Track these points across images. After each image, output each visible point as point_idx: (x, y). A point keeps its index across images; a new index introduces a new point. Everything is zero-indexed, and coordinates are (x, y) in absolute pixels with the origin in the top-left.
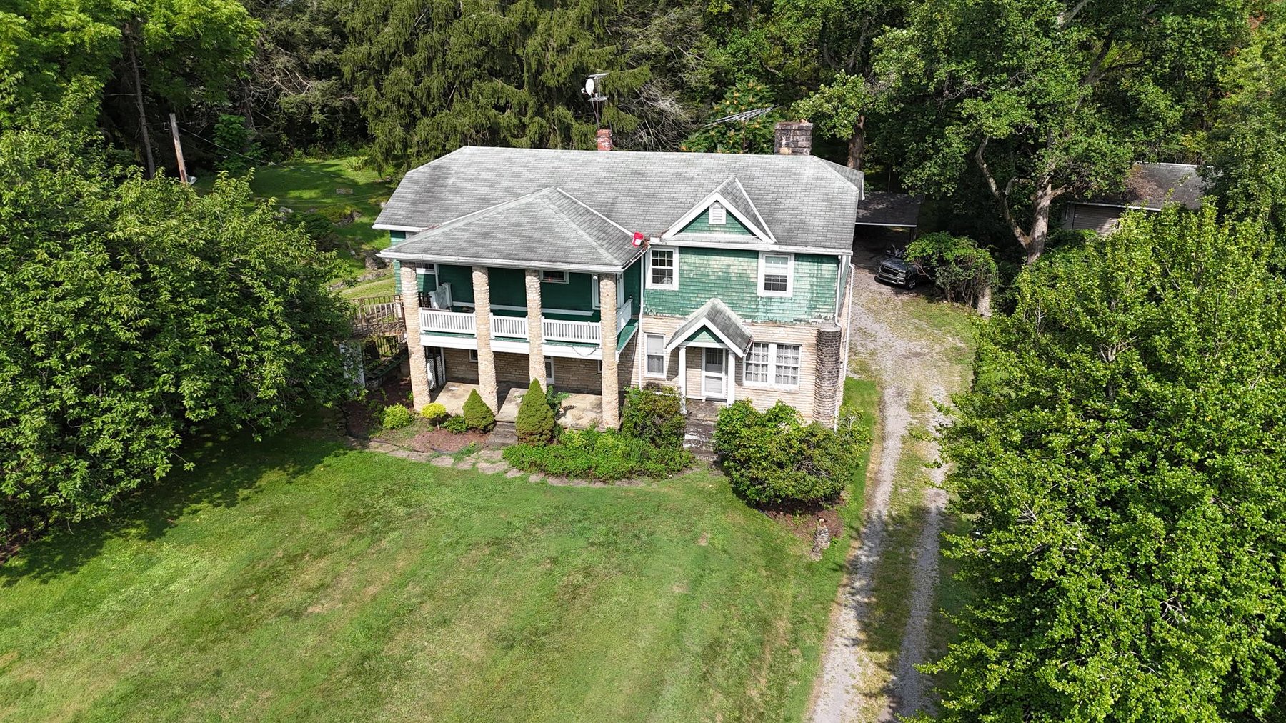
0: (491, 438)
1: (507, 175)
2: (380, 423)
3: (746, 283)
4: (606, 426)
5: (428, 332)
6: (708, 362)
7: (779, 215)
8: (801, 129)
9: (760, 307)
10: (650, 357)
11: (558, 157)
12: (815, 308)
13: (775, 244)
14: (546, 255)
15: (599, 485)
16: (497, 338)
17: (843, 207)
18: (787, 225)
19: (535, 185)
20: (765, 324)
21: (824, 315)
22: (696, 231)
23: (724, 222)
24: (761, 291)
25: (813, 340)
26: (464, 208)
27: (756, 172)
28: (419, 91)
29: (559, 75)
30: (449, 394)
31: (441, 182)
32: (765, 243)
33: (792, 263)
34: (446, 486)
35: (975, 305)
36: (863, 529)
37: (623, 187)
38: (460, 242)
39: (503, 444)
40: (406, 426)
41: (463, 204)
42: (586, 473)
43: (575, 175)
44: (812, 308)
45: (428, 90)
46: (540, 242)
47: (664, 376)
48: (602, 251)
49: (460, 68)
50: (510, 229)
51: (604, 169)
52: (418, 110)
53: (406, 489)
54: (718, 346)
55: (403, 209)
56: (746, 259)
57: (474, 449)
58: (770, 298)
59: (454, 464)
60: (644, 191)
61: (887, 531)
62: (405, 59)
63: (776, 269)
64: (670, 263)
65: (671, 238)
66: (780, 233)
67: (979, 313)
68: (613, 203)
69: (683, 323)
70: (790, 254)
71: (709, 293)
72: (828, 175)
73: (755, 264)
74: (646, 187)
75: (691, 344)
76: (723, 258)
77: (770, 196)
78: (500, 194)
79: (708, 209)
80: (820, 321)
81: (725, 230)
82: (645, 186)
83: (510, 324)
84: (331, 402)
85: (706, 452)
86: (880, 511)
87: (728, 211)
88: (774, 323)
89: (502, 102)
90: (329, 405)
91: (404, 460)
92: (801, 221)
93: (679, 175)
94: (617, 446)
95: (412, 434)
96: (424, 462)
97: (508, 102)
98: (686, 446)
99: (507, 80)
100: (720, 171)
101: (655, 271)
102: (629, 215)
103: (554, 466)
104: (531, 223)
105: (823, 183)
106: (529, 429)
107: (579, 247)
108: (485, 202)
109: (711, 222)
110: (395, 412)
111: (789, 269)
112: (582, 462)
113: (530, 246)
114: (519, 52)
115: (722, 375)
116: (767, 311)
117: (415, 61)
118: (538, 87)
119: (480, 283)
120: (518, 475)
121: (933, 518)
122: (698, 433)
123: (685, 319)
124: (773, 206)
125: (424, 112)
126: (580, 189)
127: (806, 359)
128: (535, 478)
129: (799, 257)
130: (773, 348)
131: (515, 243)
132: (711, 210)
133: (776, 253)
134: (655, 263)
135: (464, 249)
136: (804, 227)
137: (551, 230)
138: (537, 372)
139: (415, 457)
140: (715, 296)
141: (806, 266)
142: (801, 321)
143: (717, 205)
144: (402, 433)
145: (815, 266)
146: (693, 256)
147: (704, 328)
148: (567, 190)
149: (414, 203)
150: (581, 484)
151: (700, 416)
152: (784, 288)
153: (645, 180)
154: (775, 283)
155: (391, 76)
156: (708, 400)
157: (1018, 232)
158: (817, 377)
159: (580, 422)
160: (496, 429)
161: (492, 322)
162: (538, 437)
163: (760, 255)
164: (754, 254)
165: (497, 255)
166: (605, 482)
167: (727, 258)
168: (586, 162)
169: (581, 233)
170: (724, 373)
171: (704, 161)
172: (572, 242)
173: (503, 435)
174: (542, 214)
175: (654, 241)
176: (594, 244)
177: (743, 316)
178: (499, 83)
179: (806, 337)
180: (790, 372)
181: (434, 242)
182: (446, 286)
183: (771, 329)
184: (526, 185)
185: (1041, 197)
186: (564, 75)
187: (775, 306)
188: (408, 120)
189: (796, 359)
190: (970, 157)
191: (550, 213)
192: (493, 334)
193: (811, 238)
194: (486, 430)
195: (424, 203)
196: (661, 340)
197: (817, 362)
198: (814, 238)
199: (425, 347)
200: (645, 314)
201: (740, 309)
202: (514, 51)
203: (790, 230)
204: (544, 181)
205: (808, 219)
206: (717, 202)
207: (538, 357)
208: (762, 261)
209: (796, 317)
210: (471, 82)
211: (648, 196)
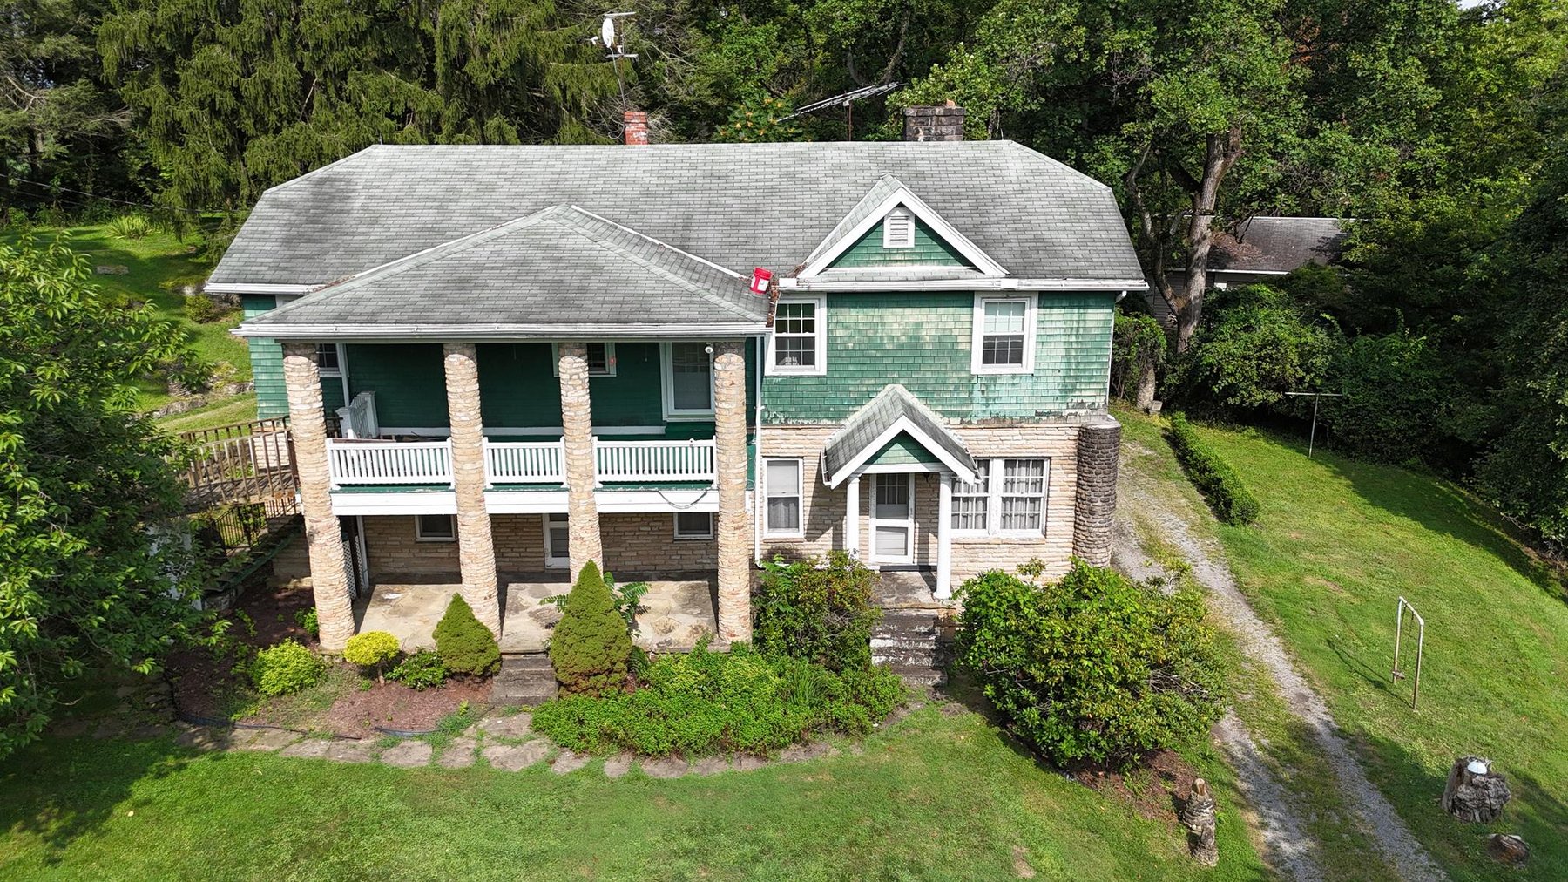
0: (496, 689)
1: (466, 188)
2: (252, 684)
3: (952, 353)
4: (729, 640)
5: (345, 487)
6: (880, 500)
7: (995, 231)
8: (949, 114)
9: (977, 394)
10: (773, 501)
11: (558, 157)
12: (1074, 390)
13: (1009, 276)
14: (605, 312)
15: (750, 765)
16: (500, 486)
17: (1098, 214)
18: (1016, 247)
19: (526, 202)
20: (985, 424)
21: (1088, 401)
22: (858, 263)
23: (911, 243)
24: (977, 366)
25: (1071, 447)
26: (394, 246)
27: (925, 167)
28: (250, 87)
29: (496, 63)
30: (385, 608)
31: (337, 205)
32: (992, 276)
33: (1033, 313)
34: (436, 813)
35: (1133, 400)
36: (1242, 785)
37: (696, 199)
38: (413, 298)
39: (526, 701)
40: (312, 685)
41: (388, 239)
42: (720, 745)
43: (600, 184)
44: (1067, 390)
45: (268, 85)
46: (581, 290)
47: (800, 534)
48: (714, 298)
49: (326, 46)
50: (512, 271)
51: (651, 172)
52: (250, 122)
53: (346, 836)
54: (921, 468)
55: (267, 254)
56: (951, 310)
57: (471, 718)
58: (993, 378)
59: (434, 758)
60: (737, 205)
61: (1281, 781)
62: (222, 32)
63: (1004, 325)
64: (810, 326)
65: (814, 276)
66: (1009, 259)
68: (687, 226)
69: (840, 432)
70: (1028, 293)
71: (883, 377)
72: (1050, 168)
73: (966, 318)
74: (739, 197)
75: (873, 469)
76: (908, 311)
77: (965, 204)
78: (463, 220)
79: (881, 222)
80: (1082, 412)
81: (910, 256)
82: (735, 197)
83: (523, 456)
84: (150, 661)
85: (915, 670)
86: (1238, 742)
87: (919, 223)
88: (1000, 422)
89: (399, 110)
90: (145, 668)
91: (321, 764)
92: (1036, 239)
93: (791, 177)
94: (763, 678)
95: (326, 702)
96: (367, 761)
97: (408, 110)
98: (876, 660)
99: (406, 74)
100: (862, 169)
101: (781, 343)
102: (722, 243)
103: (646, 734)
104: (552, 259)
105: (1046, 179)
106: (585, 664)
107: (663, 295)
108: (433, 234)
109: (887, 244)
110: (282, 658)
111: (1030, 323)
112: (696, 725)
113: (562, 297)
114: (426, 26)
115: (910, 523)
116: (988, 401)
117: (241, 36)
119: (461, 376)
120: (579, 765)
121: (1335, 746)
122: (893, 634)
123: (840, 426)
124: (977, 218)
125: (260, 124)
126: (615, 206)
127: (1060, 482)
128: (615, 766)
129: (1048, 298)
130: (997, 467)
131: (529, 294)
132: (887, 223)
133: (1009, 292)
134: (781, 327)
135: (424, 309)
136: (1052, 251)
137: (598, 270)
138: (585, 548)
139: (343, 754)
140: (894, 381)
141: (1060, 317)
142: (1048, 414)
143: (898, 213)
144: (304, 702)
145: (1074, 314)
146: (853, 311)
147: (902, 437)
148: (591, 209)
149: (288, 242)
150: (716, 768)
151: (889, 601)
152: (1017, 358)
153: (733, 188)
154: (1003, 350)
155: (197, 62)
156: (884, 569)
157: (1168, 292)
158: (1078, 511)
159: (670, 636)
160: (507, 670)
161: (488, 456)
162: (603, 678)
163: (977, 300)
164: (965, 298)
166: (761, 757)
167: (916, 310)
168: (615, 162)
169: (658, 270)
170: (911, 519)
171: (828, 153)
172: (646, 287)
173: (521, 681)
174: (569, 243)
175: (786, 283)
176: (691, 287)
177: (945, 414)
178: (392, 77)
179: (1057, 442)
180: (1026, 509)
181: (357, 301)
182: (367, 398)
183: (997, 432)
184: (509, 203)
186: (504, 65)
187: (1002, 390)
188: (229, 140)
189: (1038, 484)
191: (581, 242)
192: (490, 479)
193: (1057, 265)
194: (486, 675)
195: (309, 241)
196: (792, 469)
197: (1079, 485)
198: (1072, 264)
199: (340, 517)
200: (764, 422)
201: (941, 401)
202: (417, 23)
203: (1023, 254)
204: (542, 196)
205: (1046, 235)
206: (901, 205)
207: (588, 517)
208: (979, 311)
209: (1041, 408)
210: (345, 72)
211: (748, 212)
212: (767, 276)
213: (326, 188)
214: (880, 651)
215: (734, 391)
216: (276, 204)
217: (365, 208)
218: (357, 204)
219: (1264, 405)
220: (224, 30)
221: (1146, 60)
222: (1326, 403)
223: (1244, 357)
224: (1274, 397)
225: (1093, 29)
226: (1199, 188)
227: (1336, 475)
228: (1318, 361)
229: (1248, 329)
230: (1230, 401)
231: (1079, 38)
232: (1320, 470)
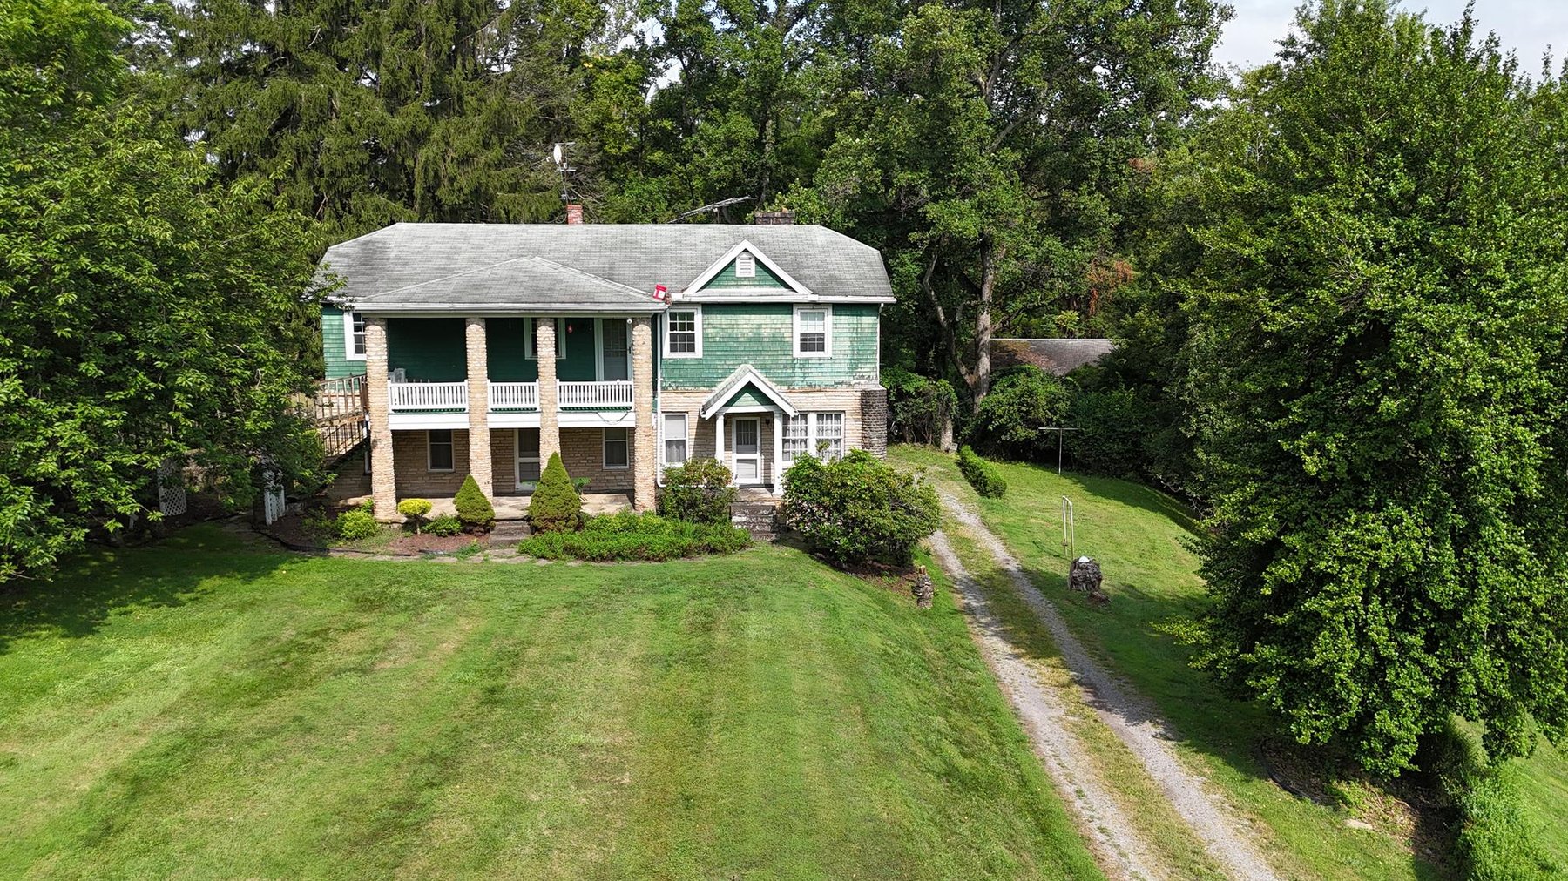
0: (492, 537)
3: (780, 344)
4: (642, 511)
5: (398, 412)
6: (738, 443)
7: (806, 272)
8: (783, 216)
9: (797, 370)
10: (669, 443)
11: (523, 231)
12: (857, 367)
13: (812, 294)
14: (567, 298)
15: (655, 565)
16: (495, 411)
18: (818, 280)
20: (803, 390)
21: (866, 375)
22: (721, 286)
23: (753, 274)
24: (797, 352)
25: (857, 404)
26: (420, 277)
29: (461, 189)
31: (379, 255)
32: (803, 294)
33: (829, 318)
35: (937, 444)
37: (617, 254)
38: (447, 292)
39: (512, 541)
40: (372, 534)
42: (636, 555)
44: (853, 368)
46: (551, 289)
47: (686, 464)
50: (505, 281)
51: (586, 239)
53: (417, 579)
54: (762, 409)
56: (779, 315)
57: (479, 548)
58: (807, 359)
59: (459, 562)
60: (643, 257)
63: (813, 326)
64: (691, 327)
65: (693, 293)
66: (814, 287)
67: (942, 448)
68: (611, 268)
69: (710, 396)
70: (825, 305)
71: (739, 360)
73: (789, 321)
74: (645, 253)
75: (731, 410)
76: (753, 317)
77: (788, 258)
79: (734, 261)
80: (863, 381)
81: (753, 282)
82: (642, 253)
83: (513, 392)
85: (760, 532)
87: (758, 262)
88: (812, 388)
91: (389, 563)
92: (831, 276)
93: (678, 243)
94: (664, 526)
95: (384, 542)
99: (393, 196)
100: (724, 239)
101: (673, 338)
102: (634, 277)
104: (529, 276)
105: (840, 245)
106: (552, 513)
107: (600, 291)
108: (446, 271)
109: (738, 274)
110: (353, 518)
111: (828, 325)
113: (541, 294)
115: (758, 456)
116: (805, 375)
119: (476, 337)
120: (549, 563)
122: (746, 514)
123: (714, 388)
124: (795, 266)
127: (852, 427)
129: (839, 308)
130: (812, 418)
131: (519, 291)
132: (738, 261)
133: (814, 304)
134: (673, 327)
135: (456, 297)
136: (840, 282)
137: (558, 281)
138: (550, 446)
139: (401, 560)
140: (746, 362)
141: (846, 321)
142: (842, 383)
143: (745, 256)
144: (368, 542)
145: (854, 319)
146: (719, 317)
147: (750, 388)
150: (634, 566)
152: (821, 348)
153: (641, 248)
154: (812, 343)
157: (963, 370)
158: (864, 446)
159: (603, 511)
161: (490, 391)
163: (795, 309)
164: (787, 307)
166: (661, 562)
167: (757, 315)
168: (560, 234)
170: (759, 453)
171: (704, 230)
172: (590, 288)
173: (507, 533)
175: (676, 297)
177: (778, 383)
178: (381, 199)
179: (849, 401)
180: (832, 447)
183: (811, 394)
185: (982, 332)
186: (466, 191)
187: (812, 368)
189: (838, 430)
190: (921, 278)
191: (546, 270)
192: (491, 406)
193: (848, 288)
194: (486, 529)
195: (365, 274)
196: (680, 422)
197: (863, 428)
198: (852, 289)
199: (393, 431)
200: (663, 388)
201: (775, 375)
202: (403, 161)
203: (822, 283)
204: (515, 252)
205: (837, 274)
206: (746, 251)
207: (552, 429)
208: (796, 316)
209: (837, 379)
211: (651, 261)
212: (664, 289)
213: (370, 246)
214: (738, 523)
215: (644, 348)
216: (337, 254)
217: (398, 257)
218: (392, 255)
219: (1028, 441)
221: (924, 192)
222: (1068, 435)
223: (1009, 404)
224: (1033, 434)
225: (886, 171)
226: (980, 292)
227: (1076, 483)
228: (1060, 405)
229: (1012, 385)
230: (1003, 438)
231: (876, 176)
232: (1064, 481)
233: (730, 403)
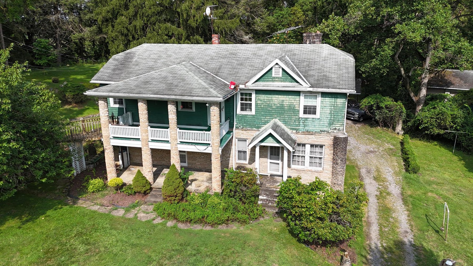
0: (149, 198)
1: (164, 56)
3: (293, 110)
4: (214, 191)
5: (114, 138)
6: (271, 154)
7: (311, 73)
8: (317, 35)
9: (301, 123)
10: (239, 152)
11: (191, 48)
12: (333, 124)
13: (310, 87)
14: (179, 92)
15: (208, 228)
16: (153, 140)
17: (347, 68)
18: (316, 78)
19: (178, 60)
20: (304, 133)
21: (337, 128)
22: (264, 81)
23: (281, 76)
24: (301, 115)
25: (331, 142)
26: (139, 72)
27: (296, 52)
28: (131, 27)
30: (129, 172)
31: (129, 60)
32: (305, 86)
33: (319, 99)
34: (116, 229)
35: (394, 129)
36: (369, 257)
37: (225, 61)
38: (132, 86)
39: (155, 202)
40: (102, 191)
41: (139, 70)
42: (202, 221)
43: (200, 56)
44: (330, 124)
45: (135, 26)
46: (177, 86)
47: (247, 162)
48: (211, 90)
49: (150, 16)
50: (160, 80)
51: (215, 52)
52: (131, 37)
53: (90, 232)
54: (277, 145)
55: (107, 73)
56: (293, 97)
57: (138, 204)
58: (307, 119)
59: (124, 214)
60: (236, 62)
61: (383, 258)
62: (124, 13)
63: (310, 102)
64: (250, 100)
65: (250, 85)
66: (312, 82)
67: (396, 132)
68: (219, 69)
69: (258, 133)
70: (318, 93)
71: (272, 116)
72: (337, 53)
73: (298, 99)
74: (238, 60)
75: (263, 144)
76: (280, 96)
77: (305, 64)
78: (160, 65)
79: (271, 69)
80: (335, 131)
81: (280, 79)
82: (236, 60)
83: (160, 133)
84: (46, 179)
85: (270, 207)
86: (375, 244)
87: (283, 69)
88: (309, 133)
89: (170, 34)
90: (44, 181)
91: (95, 212)
92: (324, 76)
93: (255, 54)
94: (220, 204)
95: (104, 195)
96: (107, 213)
97: (173, 34)
98: (260, 202)
99: (173, 23)
100: (277, 52)
101: (242, 104)
102: (228, 74)
103: (182, 216)
104: (173, 77)
105: (334, 56)
107: (198, 88)
108: (151, 68)
109: (273, 76)
110: (96, 182)
111: (318, 102)
112: (198, 214)
113: (170, 88)
114: (179, 10)
115: (280, 162)
116: (305, 126)
117: (129, 13)
118: (187, 27)
119: (142, 109)
120: (161, 221)
121: (409, 249)
122: (267, 195)
123: (258, 131)
124: (307, 68)
125: (134, 38)
126: (202, 62)
127: (327, 153)
128: (170, 224)
129: (324, 94)
130: (308, 147)
131: (162, 86)
132: (273, 69)
133: (311, 92)
134: (242, 99)
136: (327, 78)
137: (183, 80)
138: (175, 160)
139: (103, 210)
140: (275, 118)
141: (328, 100)
142: (324, 131)
143: (277, 66)
144: (98, 195)
145: (333, 100)
146: (263, 96)
147: (270, 135)
148: (195, 63)
149: (114, 70)
150: (198, 227)
151: (268, 185)
152: (315, 113)
153: (237, 57)
154: (310, 110)
155: (118, 21)
156: (272, 175)
157: (412, 95)
158: (334, 163)
159: (199, 188)
160: (152, 192)
161: (149, 132)
162: (174, 198)
163: (301, 94)
164: (298, 93)
165: (150, 93)
166: (212, 226)
167: (282, 96)
168: (205, 50)
169: (200, 81)
170: (280, 161)
171: (268, 47)
172: (195, 85)
173: (155, 196)
174: (179, 72)
175: (242, 86)
176: (207, 86)
177: (291, 129)
178: (169, 25)
179: (327, 140)
180: (318, 161)
181: (118, 86)
182: (129, 114)
183: (307, 136)
184: (173, 61)
185: (424, 78)
186: (199, 21)
187: (309, 123)
189: (321, 153)
190: (393, 57)
191: (184, 72)
192: (150, 138)
193: (331, 84)
194: (145, 193)
195: (119, 70)
196: (245, 142)
197: (334, 155)
198: (333, 84)
199: (113, 146)
200: (237, 128)
201: (290, 125)
202: (176, 9)
203: (318, 80)
204: (183, 59)
205: (328, 74)
206: (277, 64)
207: (175, 151)
208: (302, 98)
209: (322, 129)
210: (155, 23)
211: (238, 65)
212: (234, 84)
213: (128, 55)
214: (262, 200)
215: (215, 118)
216: (115, 60)
217: (136, 61)
218: (134, 60)
219: (439, 135)
220: (125, 12)
221: (397, 17)
222: (461, 135)
223: (431, 118)
224: (442, 132)
225: (377, 8)
226: (424, 60)
227: (460, 160)
228: (458, 120)
229: (434, 108)
230: (426, 132)
231: (372, 11)
232: (456, 158)
233: (262, 141)
